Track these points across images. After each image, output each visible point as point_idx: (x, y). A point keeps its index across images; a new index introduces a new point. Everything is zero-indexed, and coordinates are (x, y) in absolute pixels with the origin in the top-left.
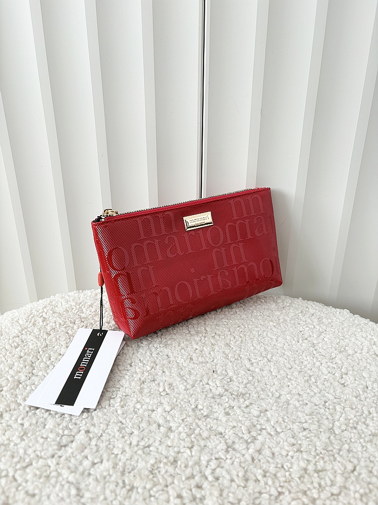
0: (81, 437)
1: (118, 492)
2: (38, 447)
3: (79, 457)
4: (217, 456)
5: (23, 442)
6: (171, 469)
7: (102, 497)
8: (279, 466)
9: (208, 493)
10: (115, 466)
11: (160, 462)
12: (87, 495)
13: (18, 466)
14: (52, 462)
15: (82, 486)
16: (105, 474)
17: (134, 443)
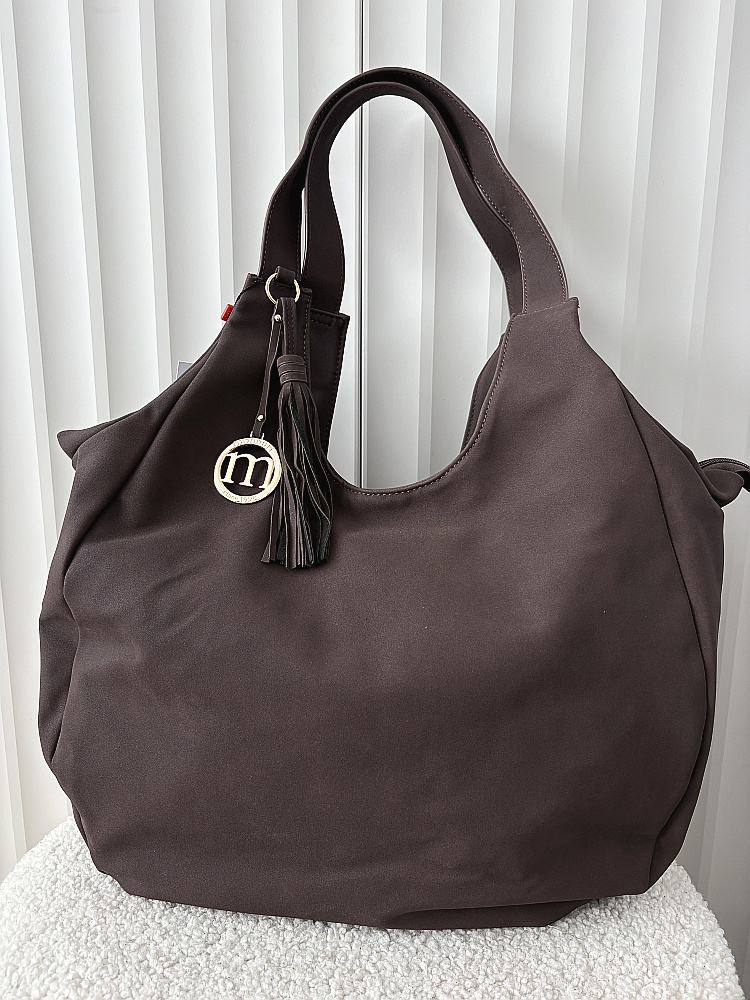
0: (229, 935)
1: (275, 985)
2: (182, 945)
3: (229, 954)
4: (378, 949)
5: (166, 941)
6: (329, 964)
7: (259, 990)
8: (444, 956)
9: (368, 983)
10: (269, 961)
11: (317, 957)
12: (243, 989)
13: (166, 965)
14: (202, 960)
15: (237, 980)
16: (260, 969)
17: (288, 939)
